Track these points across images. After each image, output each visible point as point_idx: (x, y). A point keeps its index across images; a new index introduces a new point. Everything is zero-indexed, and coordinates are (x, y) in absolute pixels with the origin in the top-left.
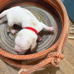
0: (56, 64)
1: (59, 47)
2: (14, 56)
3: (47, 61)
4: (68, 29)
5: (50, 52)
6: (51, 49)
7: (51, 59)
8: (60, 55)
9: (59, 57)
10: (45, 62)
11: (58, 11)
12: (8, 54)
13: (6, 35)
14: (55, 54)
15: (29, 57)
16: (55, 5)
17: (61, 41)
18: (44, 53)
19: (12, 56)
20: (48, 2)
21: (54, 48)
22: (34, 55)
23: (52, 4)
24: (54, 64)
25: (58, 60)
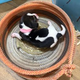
0: (70, 75)
1: (69, 59)
2: (31, 72)
3: (61, 73)
4: (75, 40)
5: (62, 65)
6: (63, 61)
7: (65, 71)
8: (72, 67)
9: (70, 68)
10: (60, 74)
11: (63, 21)
12: (25, 72)
13: (17, 50)
14: (67, 66)
15: (44, 72)
16: (59, 15)
17: (71, 53)
18: (57, 66)
19: (30, 73)
20: (52, 13)
21: (66, 59)
22: (49, 69)
23: (56, 14)
24: (67, 75)
25: (70, 71)
